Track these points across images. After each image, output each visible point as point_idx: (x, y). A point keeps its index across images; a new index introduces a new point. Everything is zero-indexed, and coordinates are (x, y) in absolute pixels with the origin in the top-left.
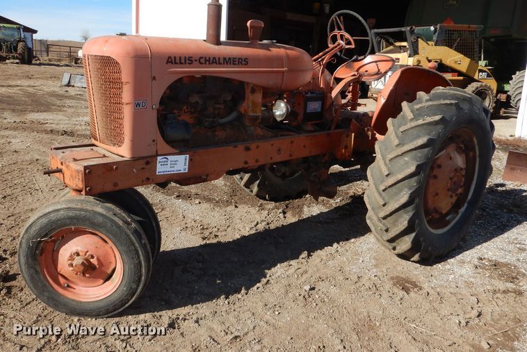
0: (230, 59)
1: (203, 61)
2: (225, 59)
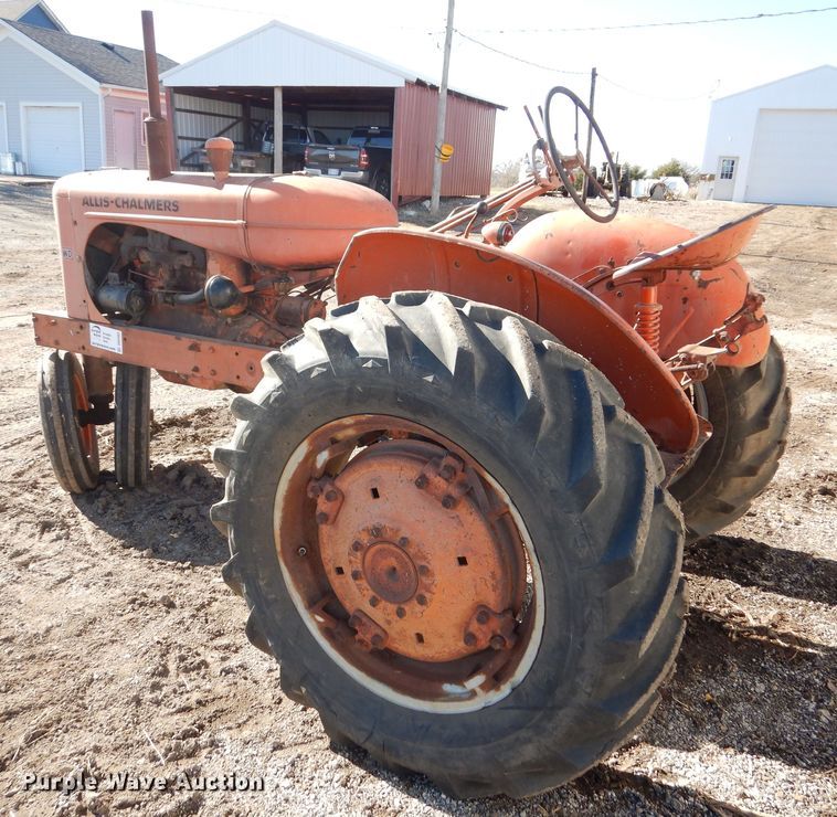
0: (153, 202)
1: (120, 203)
2: (146, 201)
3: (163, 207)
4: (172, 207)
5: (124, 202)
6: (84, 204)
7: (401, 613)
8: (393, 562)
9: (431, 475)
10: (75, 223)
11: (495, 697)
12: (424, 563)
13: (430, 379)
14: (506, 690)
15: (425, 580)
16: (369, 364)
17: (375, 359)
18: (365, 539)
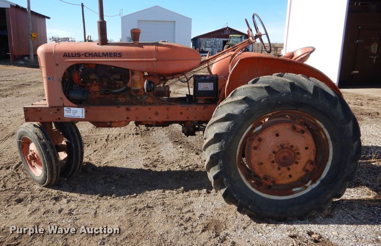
0: (107, 53)
2: (103, 53)
3: (113, 55)
4: (118, 55)
5: (89, 55)
6: (64, 56)
7: (289, 169)
8: (286, 154)
9: (296, 125)
10: (57, 64)
11: (315, 186)
12: (298, 151)
13: (305, 96)
14: (318, 182)
15: (298, 156)
16: (284, 94)
17: (286, 93)
18: (277, 150)
